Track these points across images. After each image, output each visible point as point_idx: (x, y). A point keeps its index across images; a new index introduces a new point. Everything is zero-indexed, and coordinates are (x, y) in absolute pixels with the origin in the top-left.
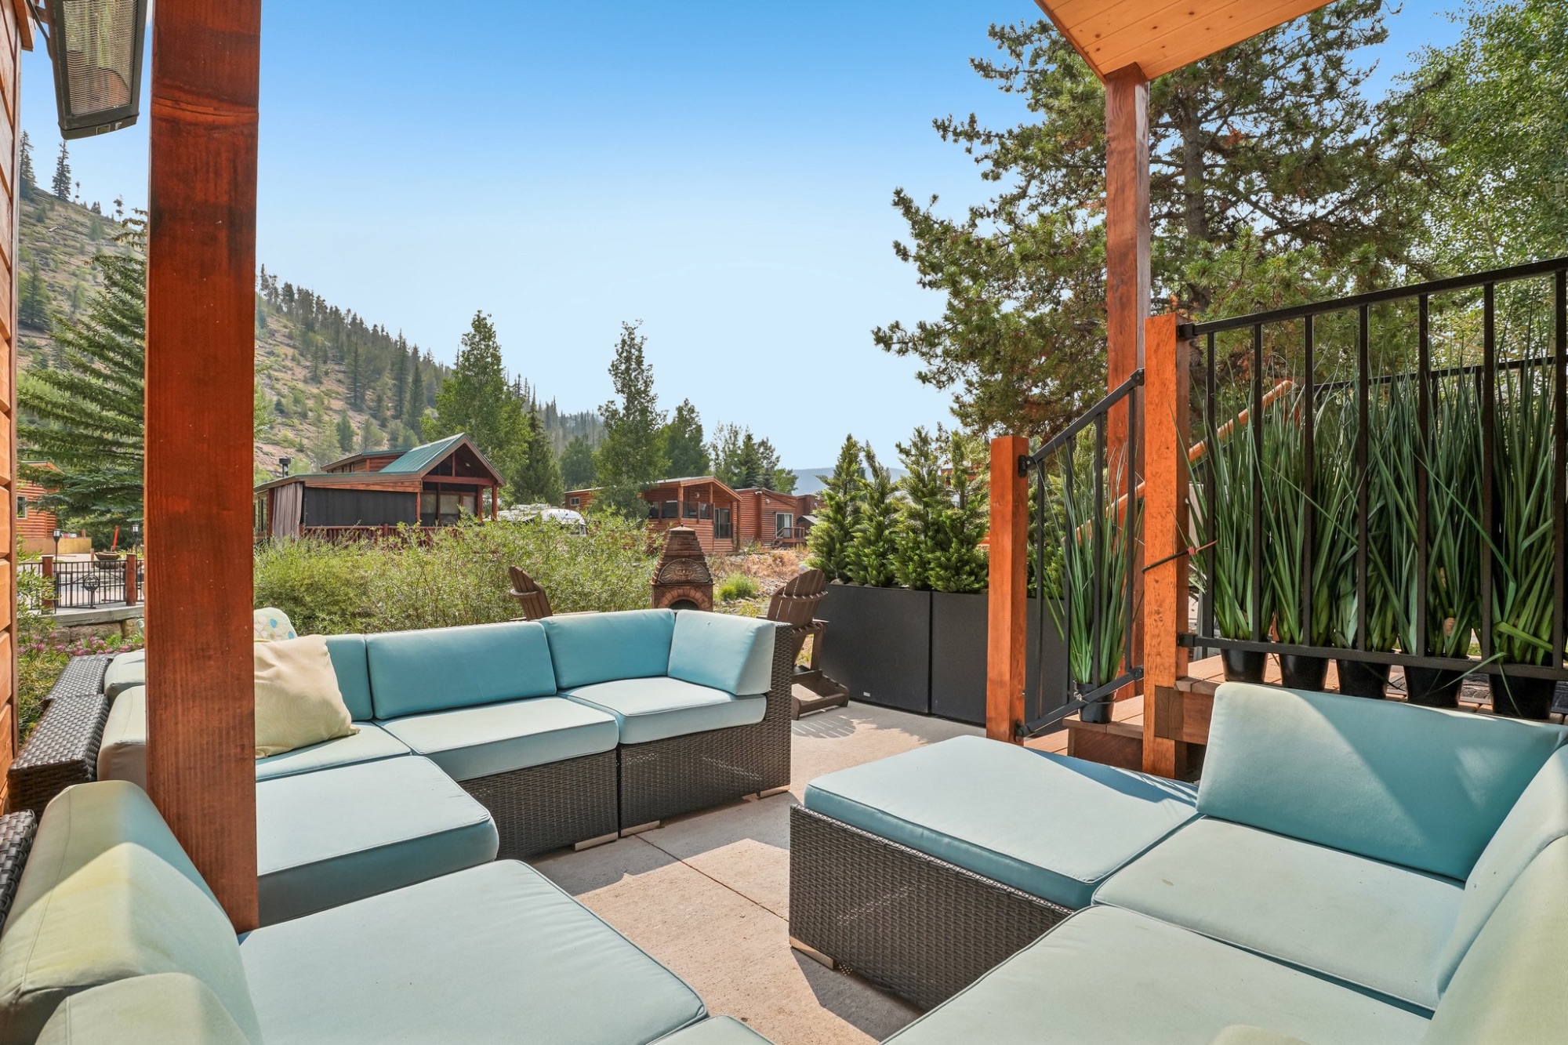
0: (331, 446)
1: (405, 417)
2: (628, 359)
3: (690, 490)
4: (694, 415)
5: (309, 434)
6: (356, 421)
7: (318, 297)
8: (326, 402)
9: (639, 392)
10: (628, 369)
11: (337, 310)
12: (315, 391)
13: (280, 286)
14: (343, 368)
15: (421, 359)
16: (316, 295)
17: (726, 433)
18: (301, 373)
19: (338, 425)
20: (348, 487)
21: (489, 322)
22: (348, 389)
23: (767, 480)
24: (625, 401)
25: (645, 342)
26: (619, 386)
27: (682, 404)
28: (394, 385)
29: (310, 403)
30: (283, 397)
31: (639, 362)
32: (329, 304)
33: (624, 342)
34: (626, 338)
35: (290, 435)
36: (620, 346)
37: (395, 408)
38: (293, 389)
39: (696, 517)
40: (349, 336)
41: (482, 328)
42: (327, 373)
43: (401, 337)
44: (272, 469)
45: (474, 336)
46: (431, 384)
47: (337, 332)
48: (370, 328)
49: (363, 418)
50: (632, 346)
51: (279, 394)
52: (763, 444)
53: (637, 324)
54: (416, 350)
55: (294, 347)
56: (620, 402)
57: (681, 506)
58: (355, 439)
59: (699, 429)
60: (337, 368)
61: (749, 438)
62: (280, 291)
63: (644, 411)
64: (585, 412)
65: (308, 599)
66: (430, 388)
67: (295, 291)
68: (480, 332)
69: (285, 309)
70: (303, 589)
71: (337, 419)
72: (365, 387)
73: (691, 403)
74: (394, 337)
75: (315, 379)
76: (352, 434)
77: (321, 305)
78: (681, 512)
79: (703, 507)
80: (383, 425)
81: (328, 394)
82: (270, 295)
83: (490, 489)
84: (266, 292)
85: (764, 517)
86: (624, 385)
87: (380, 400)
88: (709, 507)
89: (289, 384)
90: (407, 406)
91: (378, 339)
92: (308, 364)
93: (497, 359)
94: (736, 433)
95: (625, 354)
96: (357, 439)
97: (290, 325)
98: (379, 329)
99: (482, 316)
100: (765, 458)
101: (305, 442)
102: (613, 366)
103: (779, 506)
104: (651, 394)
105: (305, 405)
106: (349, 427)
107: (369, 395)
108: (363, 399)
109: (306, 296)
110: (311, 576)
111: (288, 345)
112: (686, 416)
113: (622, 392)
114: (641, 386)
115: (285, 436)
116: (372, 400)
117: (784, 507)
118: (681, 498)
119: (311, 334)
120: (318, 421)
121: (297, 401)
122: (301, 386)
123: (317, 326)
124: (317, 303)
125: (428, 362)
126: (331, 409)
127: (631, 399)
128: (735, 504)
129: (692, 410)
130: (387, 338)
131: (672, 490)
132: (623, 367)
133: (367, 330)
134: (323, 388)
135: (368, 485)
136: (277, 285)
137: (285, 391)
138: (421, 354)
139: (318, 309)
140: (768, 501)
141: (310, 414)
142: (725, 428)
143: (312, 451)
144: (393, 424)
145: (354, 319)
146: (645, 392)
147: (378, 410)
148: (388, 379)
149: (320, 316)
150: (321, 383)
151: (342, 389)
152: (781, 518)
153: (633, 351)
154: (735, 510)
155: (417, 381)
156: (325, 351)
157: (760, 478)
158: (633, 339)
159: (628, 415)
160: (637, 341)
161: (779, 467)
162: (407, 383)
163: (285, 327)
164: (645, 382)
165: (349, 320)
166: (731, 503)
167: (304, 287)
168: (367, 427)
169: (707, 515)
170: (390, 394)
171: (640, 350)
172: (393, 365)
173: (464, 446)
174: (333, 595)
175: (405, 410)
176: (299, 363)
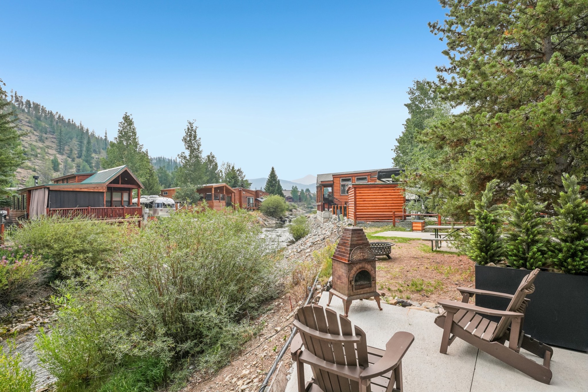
0: (49, 169)
1: (83, 157)
2: (190, 136)
3: (216, 189)
4: (214, 159)
5: (38, 164)
6: (60, 158)
7: (43, 106)
8: (46, 150)
9: (195, 149)
10: (190, 140)
11: (51, 112)
12: (41, 146)
13: (24, 101)
14: (54, 136)
15: (90, 134)
16: (41, 105)
17: (225, 166)
18: (34, 138)
19: (52, 160)
20: (71, 190)
21: (131, 118)
22: (57, 145)
23: (242, 184)
24: (189, 152)
25: (197, 129)
26: (187, 147)
27: (209, 154)
28: (78, 144)
29: (39, 151)
30: (26, 148)
31: (195, 137)
32: (48, 109)
33: (188, 129)
34: (189, 127)
35: (29, 164)
36: (187, 130)
37: (78, 153)
38: (31, 145)
39: (219, 200)
40: (57, 123)
41: (128, 120)
42: (47, 138)
43: (81, 124)
44: (20, 179)
45: (124, 124)
46: (94, 144)
47: (52, 121)
48: (67, 120)
49: (65, 157)
50: (192, 130)
51: (24, 147)
52: (239, 170)
53: (194, 121)
54: (87, 130)
55: (31, 127)
56: (187, 153)
57: (213, 195)
58: (60, 166)
59: (216, 164)
60: (51, 136)
61: (233, 168)
62: (24, 103)
63: (197, 157)
64: (160, 156)
65: (55, 246)
66: (94, 145)
67: (31, 103)
68: (127, 122)
69: (26, 111)
70: (52, 241)
71: (52, 158)
72: (65, 144)
73: (213, 154)
74: (78, 124)
75: (41, 140)
76: (58, 164)
77: (43, 110)
78: (213, 198)
79: (221, 195)
80: (73, 160)
81: (48, 147)
82: (19, 104)
83: (137, 190)
84: (17, 103)
85: (243, 199)
86: (189, 146)
87: (71, 150)
88: (223, 196)
89: (29, 142)
90: (84, 153)
91: (70, 125)
92: (38, 134)
93: (134, 133)
94: (229, 166)
95: (189, 133)
96: (61, 166)
97: (29, 117)
98: (71, 121)
99: (128, 115)
100: (239, 176)
101: (37, 167)
102: (184, 138)
103: (248, 195)
104: (200, 150)
105: (36, 151)
106: (57, 161)
107: (66, 148)
108: (64, 150)
109: (36, 106)
110: (56, 234)
111: (28, 126)
112: (211, 159)
113: (188, 149)
114: (196, 147)
115: (27, 165)
116: (68, 150)
117: (250, 195)
118: (213, 192)
119: (39, 122)
120: (43, 158)
121: (32, 150)
122: (34, 143)
123: (42, 119)
124: (42, 109)
125: (93, 135)
126: (49, 154)
127: (192, 152)
128: (233, 194)
129: (213, 157)
130: (74, 125)
131: (209, 189)
132: (188, 139)
133: (65, 121)
134: (45, 145)
135: (81, 189)
136: (23, 101)
137: (27, 145)
138: (90, 132)
139: (42, 111)
140: (244, 193)
141: (39, 155)
142: (225, 164)
143: (40, 171)
144: (77, 160)
145: (59, 116)
146: (198, 149)
147: (71, 155)
148: (75, 142)
149: (43, 115)
150: (44, 142)
151: (54, 145)
152: (249, 199)
153: (192, 132)
154: (233, 197)
155: (89, 143)
156: (46, 129)
157: (239, 184)
158: (192, 127)
159: (191, 158)
160: (194, 128)
161: (244, 179)
162: (84, 144)
163: (27, 118)
164: (198, 145)
165: (57, 117)
166: (231, 193)
167: (36, 102)
168: (66, 162)
169: (223, 199)
170: (76, 148)
171: (195, 132)
172: (77, 136)
173: (126, 171)
174: (68, 243)
175: (83, 154)
176: (33, 134)
